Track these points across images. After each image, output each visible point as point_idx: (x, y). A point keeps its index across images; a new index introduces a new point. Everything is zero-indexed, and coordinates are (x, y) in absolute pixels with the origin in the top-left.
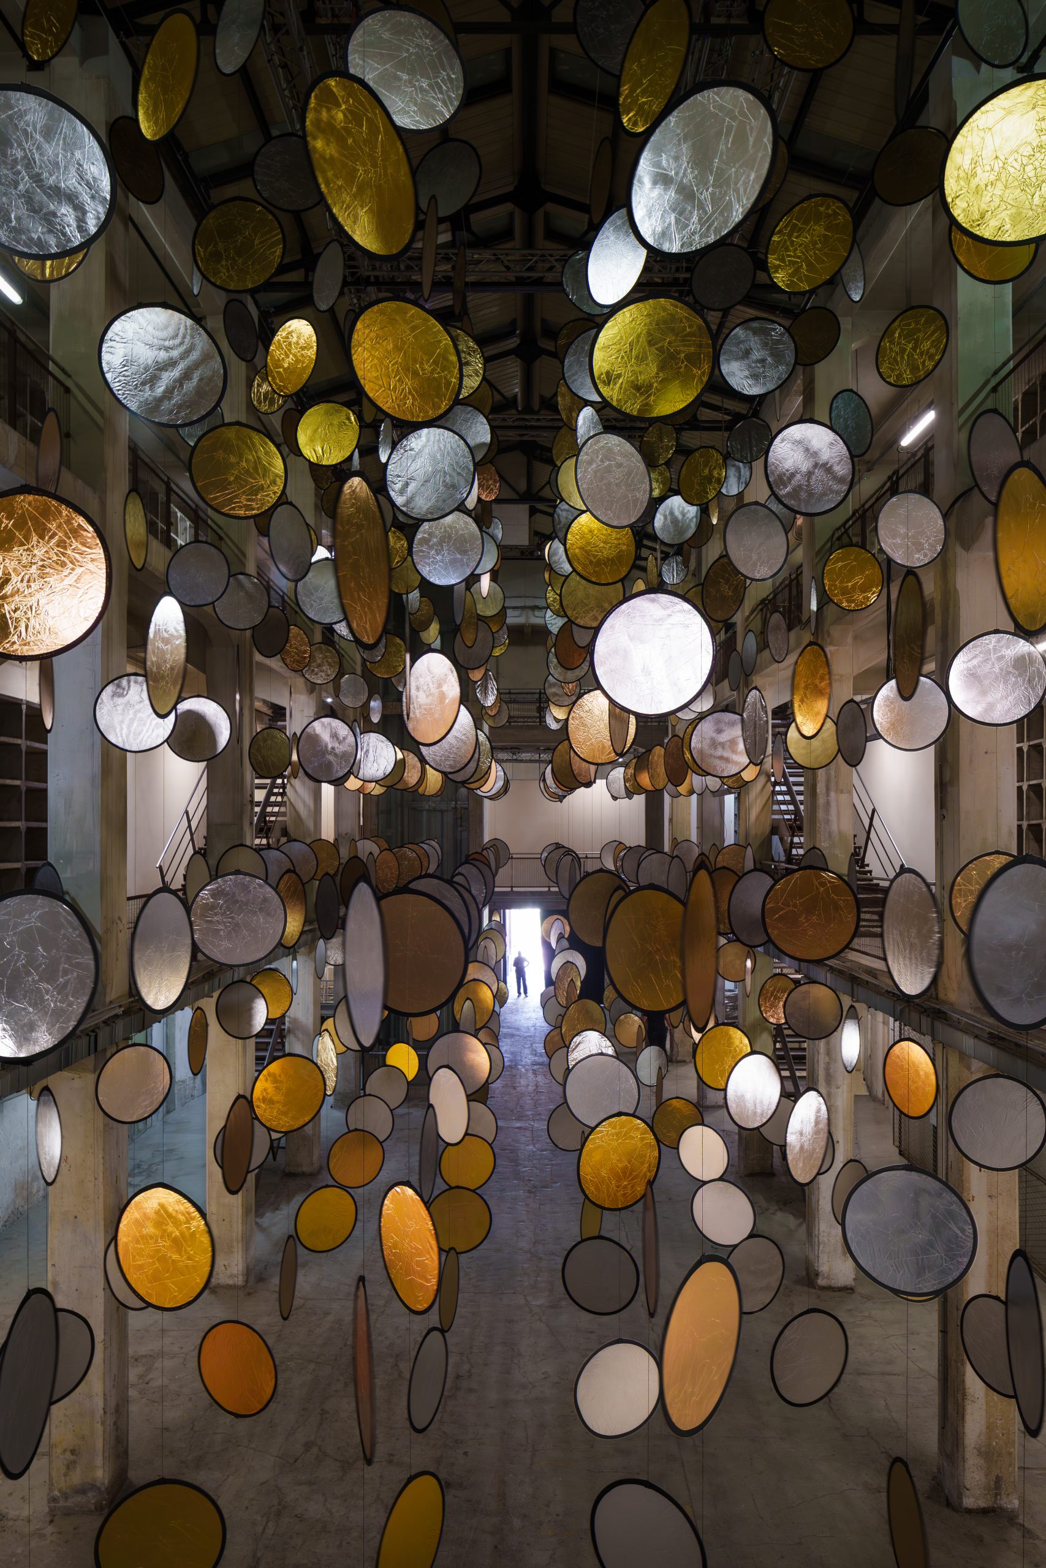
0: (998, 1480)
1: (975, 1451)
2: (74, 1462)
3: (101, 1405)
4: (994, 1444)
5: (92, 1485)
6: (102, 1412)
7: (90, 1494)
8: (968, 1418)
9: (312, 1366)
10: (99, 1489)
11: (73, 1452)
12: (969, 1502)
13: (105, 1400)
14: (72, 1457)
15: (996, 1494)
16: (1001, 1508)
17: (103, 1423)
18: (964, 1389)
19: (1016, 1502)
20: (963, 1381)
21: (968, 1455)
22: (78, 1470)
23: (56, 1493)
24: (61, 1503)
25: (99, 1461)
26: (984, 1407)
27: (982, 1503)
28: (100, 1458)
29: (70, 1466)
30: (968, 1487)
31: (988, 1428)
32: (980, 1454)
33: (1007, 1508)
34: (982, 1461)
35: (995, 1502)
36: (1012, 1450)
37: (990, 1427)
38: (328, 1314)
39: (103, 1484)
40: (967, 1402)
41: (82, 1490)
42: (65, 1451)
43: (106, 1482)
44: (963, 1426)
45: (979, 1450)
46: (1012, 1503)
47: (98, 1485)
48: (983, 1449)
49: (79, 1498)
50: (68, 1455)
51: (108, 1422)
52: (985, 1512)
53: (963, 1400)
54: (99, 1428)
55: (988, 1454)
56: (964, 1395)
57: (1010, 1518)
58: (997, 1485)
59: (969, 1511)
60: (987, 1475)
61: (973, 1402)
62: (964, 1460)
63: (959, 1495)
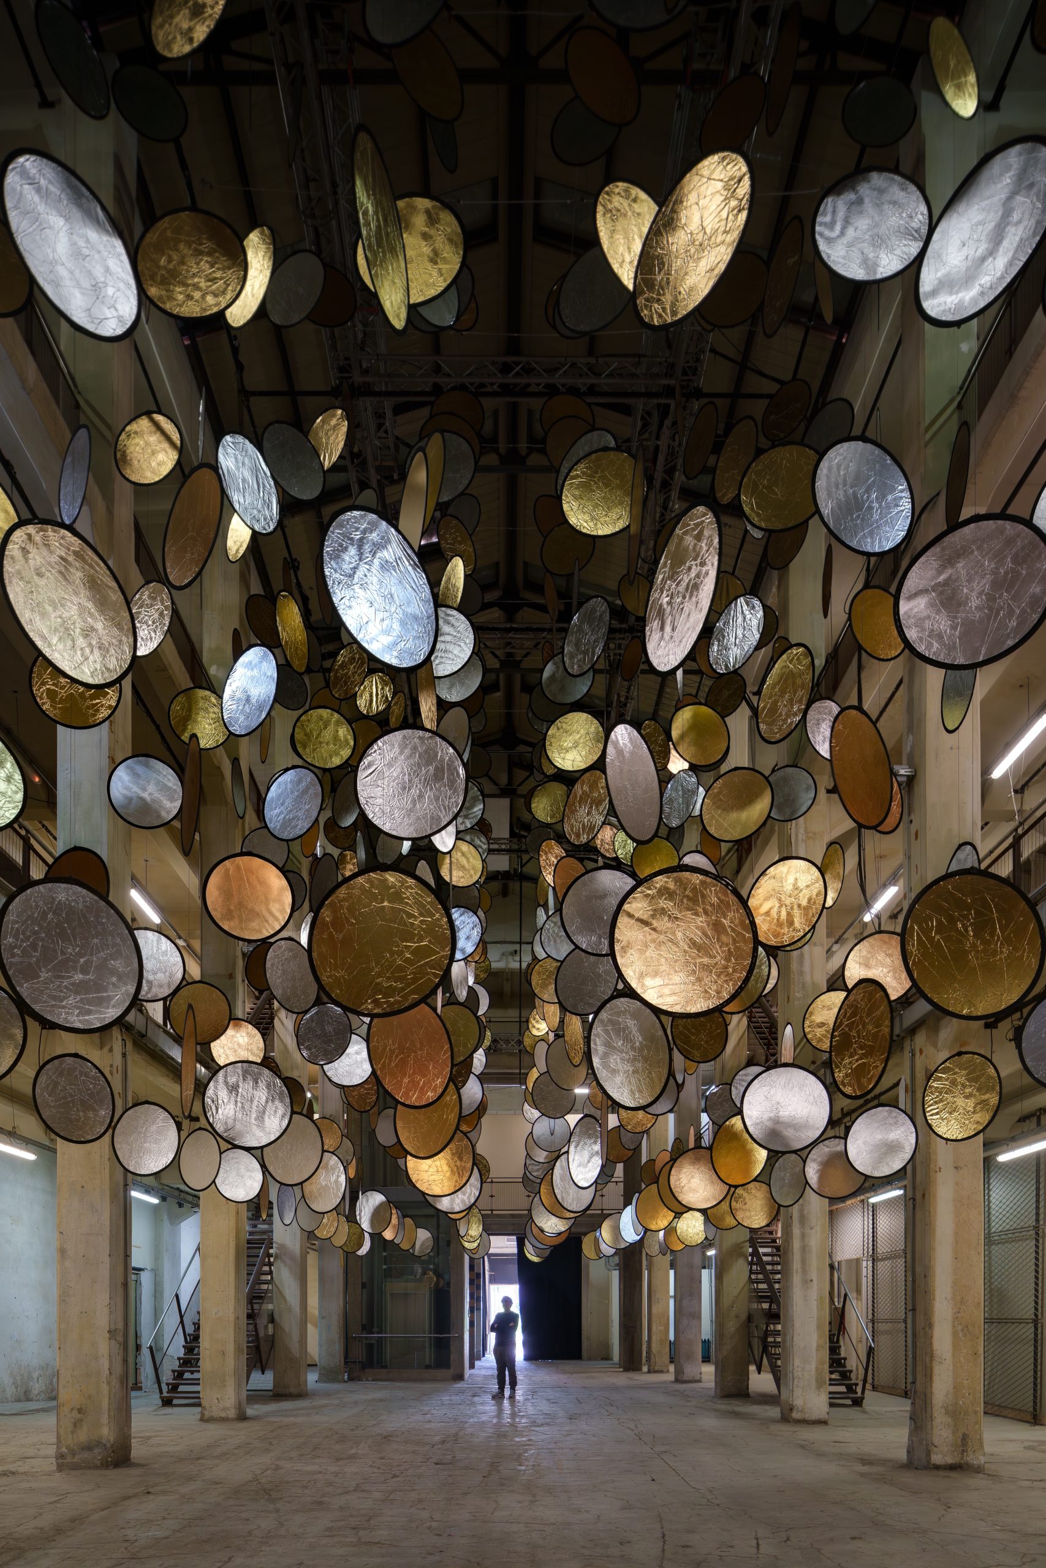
0: (965, 1438)
1: (943, 1410)
2: (81, 1420)
3: (106, 1365)
4: (961, 1403)
5: (98, 1442)
6: (107, 1372)
7: (96, 1451)
8: (936, 1378)
10: (105, 1445)
11: (80, 1411)
12: (937, 1458)
13: (111, 1362)
14: (79, 1416)
15: (963, 1451)
16: (968, 1463)
17: (109, 1383)
18: (932, 1351)
19: (982, 1457)
20: (931, 1343)
21: (935, 1414)
22: (85, 1428)
23: (64, 1450)
24: (69, 1459)
25: (105, 1419)
26: (951, 1368)
27: (950, 1460)
28: (106, 1416)
29: (77, 1424)
30: (936, 1444)
31: (954, 1388)
32: (947, 1412)
33: (973, 1464)
34: (950, 1419)
35: (962, 1459)
36: (978, 1409)
37: (957, 1387)
39: (109, 1440)
40: (934, 1363)
41: (88, 1448)
42: (72, 1410)
43: (112, 1439)
44: (931, 1386)
45: (946, 1409)
46: (978, 1459)
47: (104, 1441)
48: (950, 1408)
49: (86, 1455)
50: (75, 1414)
51: (113, 1383)
52: (952, 1468)
53: (931, 1361)
54: (105, 1387)
55: (955, 1412)
56: (932, 1357)
57: (978, 1472)
58: (963, 1443)
59: (937, 1467)
60: (954, 1433)
61: (941, 1363)
62: (932, 1419)
63: (928, 1454)
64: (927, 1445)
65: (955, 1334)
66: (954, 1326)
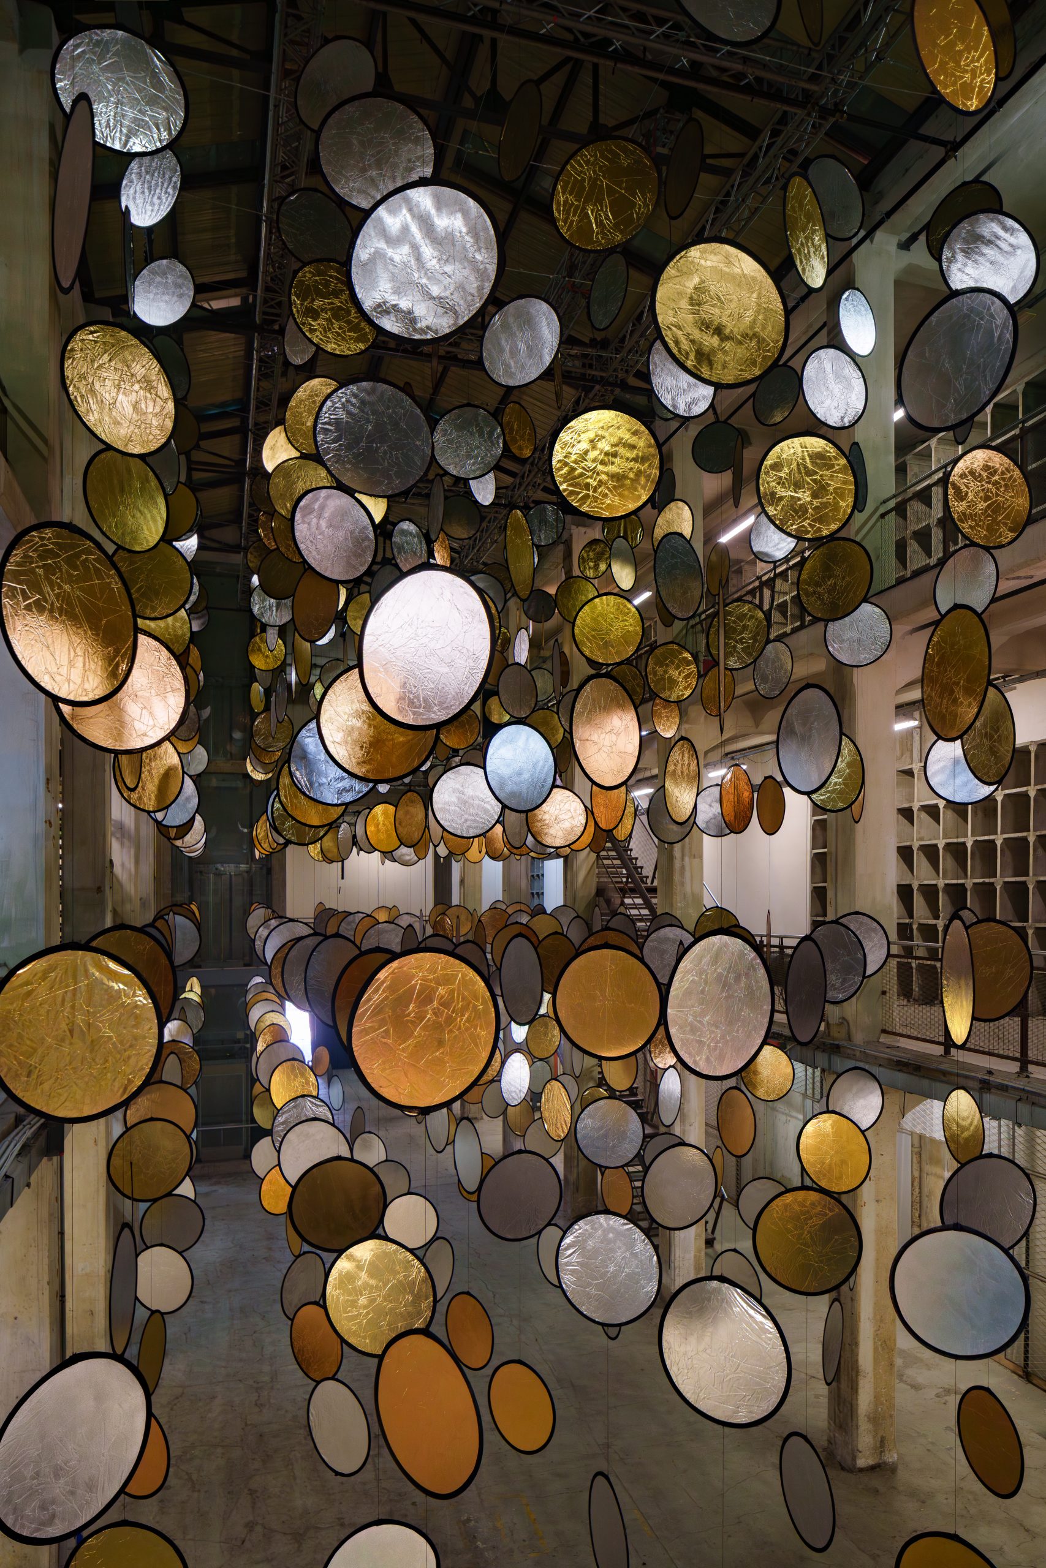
0: (883, 1440)
1: (866, 1418)
4: (880, 1410)
8: (861, 1391)
9: (219, 1450)
12: (861, 1463)
15: (881, 1452)
16: (885, 1463)
18: (858, 1367)
19: (895, 1456)
20: (857, 1360)
21: (860, 1423)
26: (872, 1380)
27: (871, 1462)
30: (861, 1450)
31: (875, 1397)
32: (869, 1420)
33: (889, 1462)
34: (871, 1426)
35: (880, 1459)
36: (892, 1413)
37: (877, 1397)
38: (214, 1397)
40: (860, 1378)
44: (857, 1399)
45: (869, 1418)
46: (892, 1457)
48: (872, 1416)
52: (873, 1468)
53: (857, 1376)
55: (875, 1419)
56: (857, 1372)
57: (892, 1469)
58: (882, 1444)
59: (861, 1470)
60: (874, 1437)
61: (865, 1377)
62: (857, 1427)
63: (854, 1458)
64: (853, 1450)
65: (876, 1349)
66: (875, 1343)
